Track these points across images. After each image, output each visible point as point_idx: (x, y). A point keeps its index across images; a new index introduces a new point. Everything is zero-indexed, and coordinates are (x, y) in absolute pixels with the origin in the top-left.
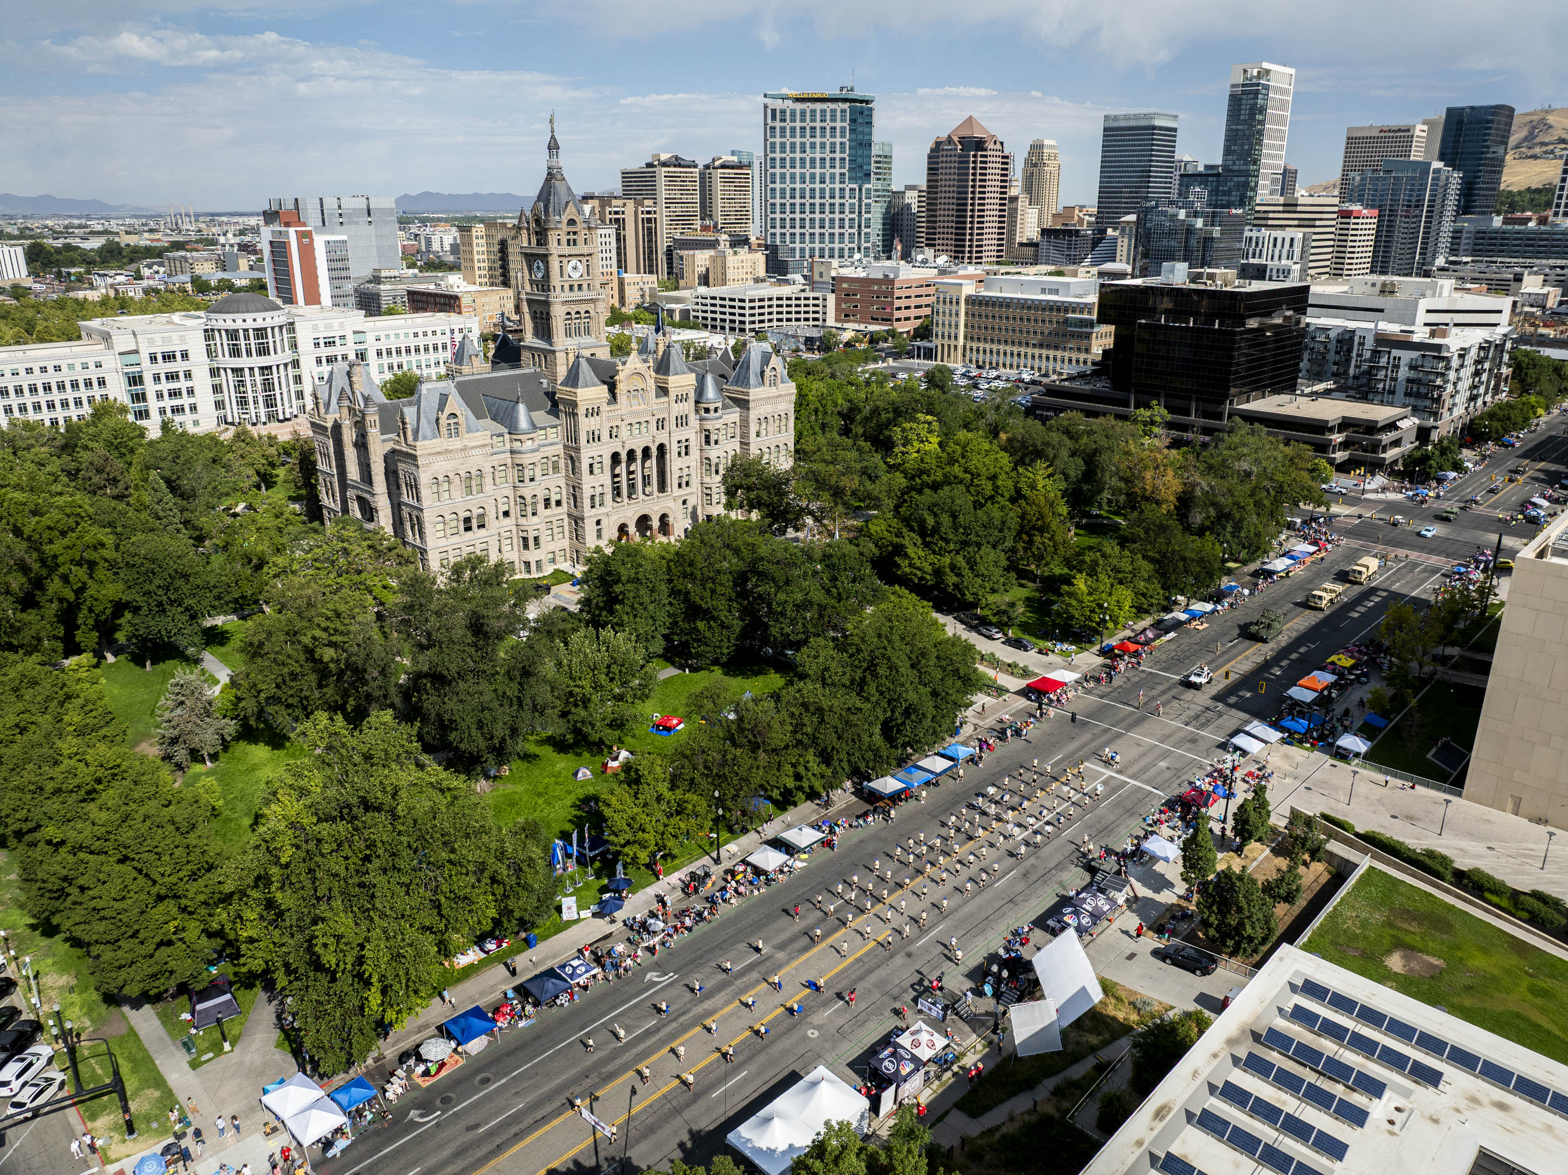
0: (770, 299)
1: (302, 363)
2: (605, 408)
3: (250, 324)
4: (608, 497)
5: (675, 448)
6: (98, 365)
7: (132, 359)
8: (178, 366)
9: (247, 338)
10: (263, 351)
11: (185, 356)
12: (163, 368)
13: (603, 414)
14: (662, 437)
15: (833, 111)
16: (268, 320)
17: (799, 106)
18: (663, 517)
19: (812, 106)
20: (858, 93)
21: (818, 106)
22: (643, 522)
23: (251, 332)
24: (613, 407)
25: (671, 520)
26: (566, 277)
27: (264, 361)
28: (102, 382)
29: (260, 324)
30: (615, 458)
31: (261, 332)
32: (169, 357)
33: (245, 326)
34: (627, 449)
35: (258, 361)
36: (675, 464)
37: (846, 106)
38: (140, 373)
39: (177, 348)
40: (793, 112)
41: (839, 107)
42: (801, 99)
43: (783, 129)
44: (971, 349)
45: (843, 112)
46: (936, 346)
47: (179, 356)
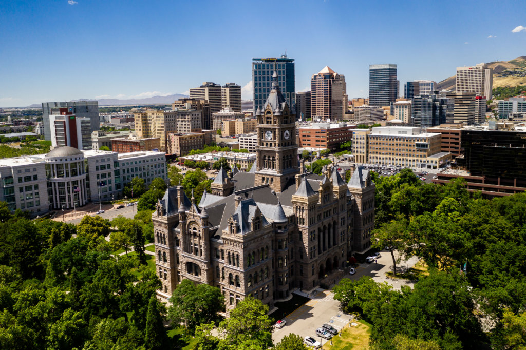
1: (90, 178)
4: (317, 252)
5: (340, 222)
7: (10, 180)
8: (32, 183)
11: (35, 178)
12: (24, 184)
14: (335, 217)
15: (279, 65)
17: (266, 63)
19: (271, 63)
20: (289, 57)
21: (274, 63)
26: (283, 139)
29: (74, 161)
32: (28, 179)
37: (284, 63)
38: (13, 187)
39: (32, 174)
40: (264, 65)
41: (281, 63)
42: (267, 60)
43: (260, 72)
44: (371, 157)
45: (283, 65)
46: (355, 157)
47: (32, 178)
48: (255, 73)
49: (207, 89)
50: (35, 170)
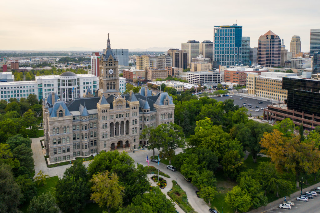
0: (206, 75)
1: (80, 88)
2: (108, 110)
3: (68, 79)
4: (109, 135)
5: (131, 121)
6: (33, 87)
7: (41, 85)
8: (51, 87)
9: (66, 82)
10: (70, 85)
11: (53, 85)
12: (47, 88)
13: (108, 112)
14: (128, 119)
15: (231, 30)
16: (72, 78)
17: (223, 29)
18: (127, 142)
19: (226, 29)
21: (227, 29)
22: (120, 143)
23: (68, 81)
24: (112, 110)
25: (129, 142)
26: (108, 74)
27: (70, 87)
28: (34, 90)
29: (70, 79)
30: (112, 124)
31: (70, 81)
32: (49, 85)
33: (66, 79)
34: (116, 121)
35: (68, 87)
36: (131, 126)
37: (234, 28)
38: (42, 89)
39: (51, 83)
40: (221, 30)
41: (232, 29)
42: (223, 27)
43: (218, 34)
44: (257, 92)
45: (234, 30)
46: (247, 90)
47: (51, 85)
48: (215, 34)
49: (190, 44)
50: (53, 81)
